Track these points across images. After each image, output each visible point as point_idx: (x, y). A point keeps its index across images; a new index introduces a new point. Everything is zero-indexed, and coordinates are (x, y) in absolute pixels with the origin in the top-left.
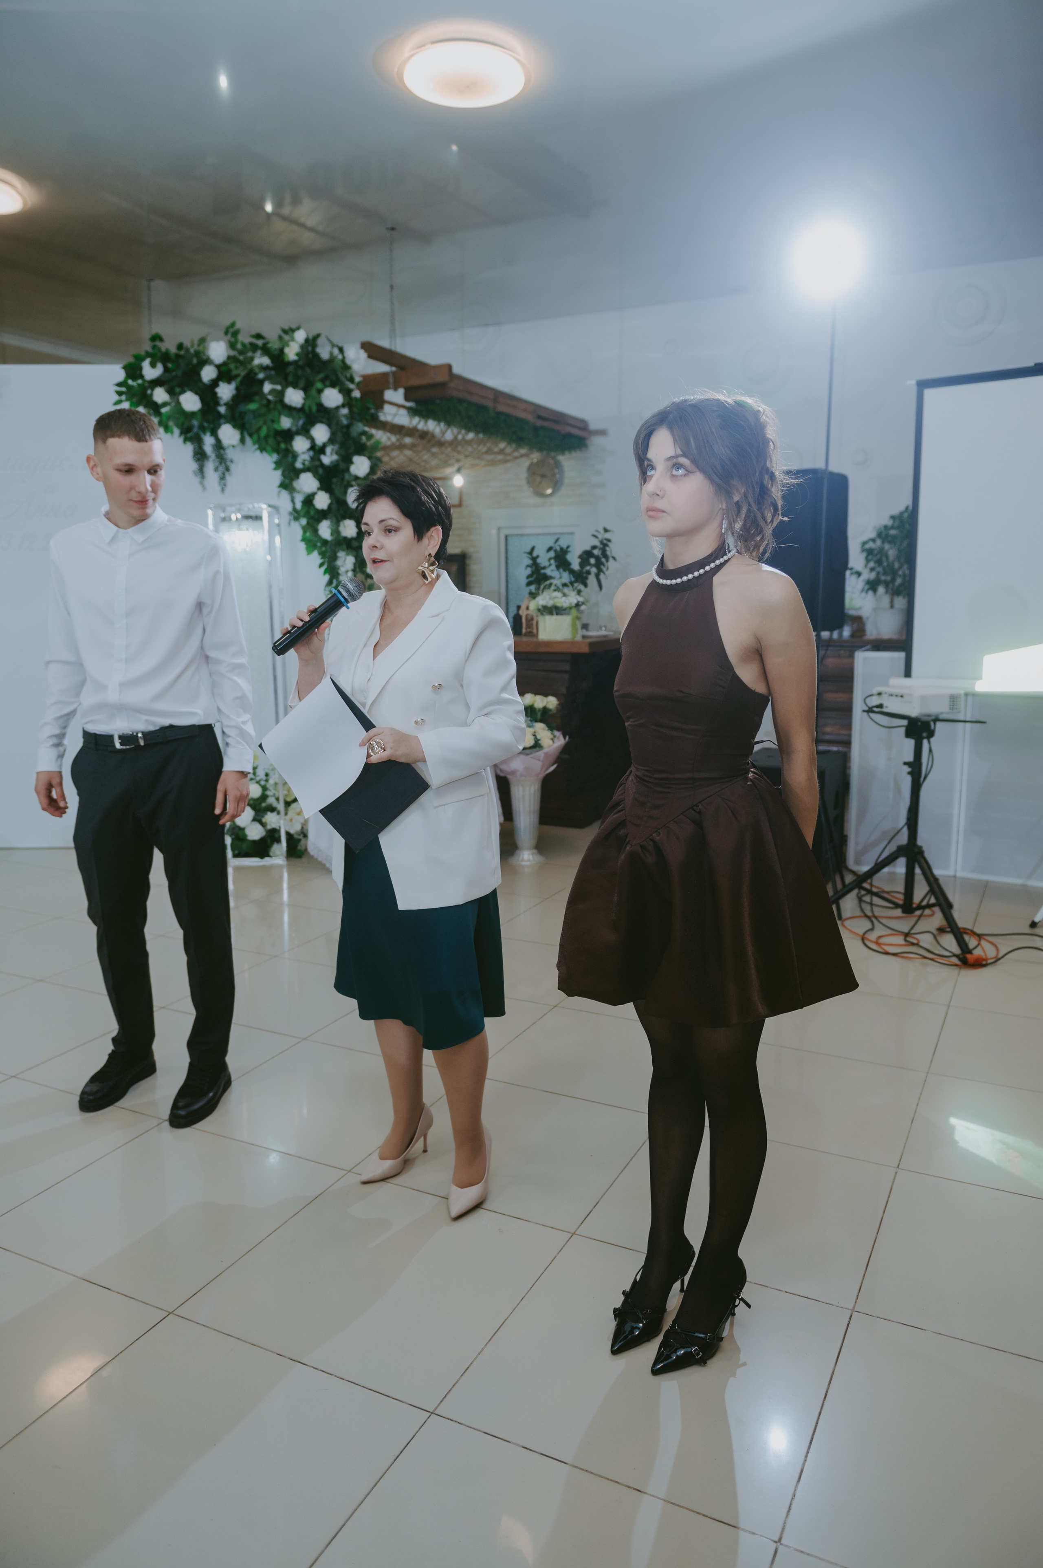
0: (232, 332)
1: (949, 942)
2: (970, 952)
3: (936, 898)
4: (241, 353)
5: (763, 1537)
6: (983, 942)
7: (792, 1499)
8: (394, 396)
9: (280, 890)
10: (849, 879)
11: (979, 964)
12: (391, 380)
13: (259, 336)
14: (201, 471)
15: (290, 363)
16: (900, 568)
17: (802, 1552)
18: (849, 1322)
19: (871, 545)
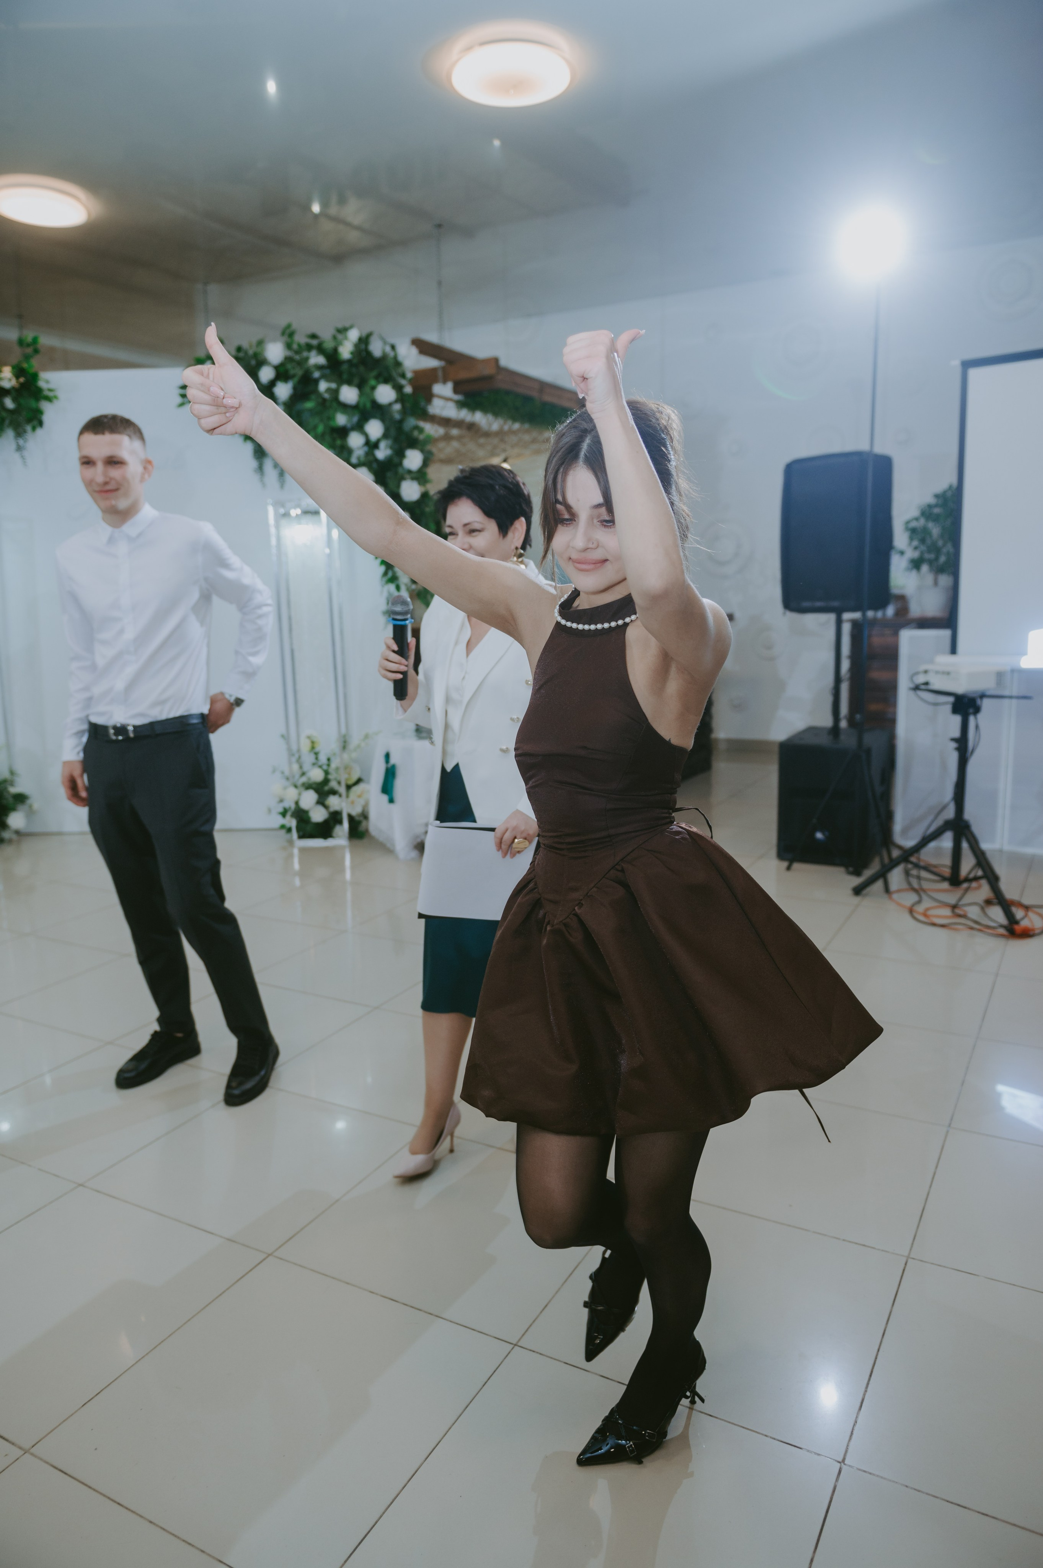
0: (288, 333)
1: (997, 914)
2: (1017, 922)
3: (984, 870)
4: (297, 352)
5: (828, 1457)
6: (1030, 914)
7: (854, 1425)
8: (443, 389)
9: (342, 870)
10: (896, 853)
11: (1027, 934)
12: (440, 374)
13: (314, 336)
14: (260, 468)
15: (344, 362)
16: (944, 545)
17: (865, 1471)
18: (905, 1267)
19: (914, 524)
